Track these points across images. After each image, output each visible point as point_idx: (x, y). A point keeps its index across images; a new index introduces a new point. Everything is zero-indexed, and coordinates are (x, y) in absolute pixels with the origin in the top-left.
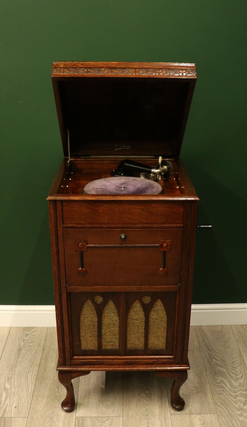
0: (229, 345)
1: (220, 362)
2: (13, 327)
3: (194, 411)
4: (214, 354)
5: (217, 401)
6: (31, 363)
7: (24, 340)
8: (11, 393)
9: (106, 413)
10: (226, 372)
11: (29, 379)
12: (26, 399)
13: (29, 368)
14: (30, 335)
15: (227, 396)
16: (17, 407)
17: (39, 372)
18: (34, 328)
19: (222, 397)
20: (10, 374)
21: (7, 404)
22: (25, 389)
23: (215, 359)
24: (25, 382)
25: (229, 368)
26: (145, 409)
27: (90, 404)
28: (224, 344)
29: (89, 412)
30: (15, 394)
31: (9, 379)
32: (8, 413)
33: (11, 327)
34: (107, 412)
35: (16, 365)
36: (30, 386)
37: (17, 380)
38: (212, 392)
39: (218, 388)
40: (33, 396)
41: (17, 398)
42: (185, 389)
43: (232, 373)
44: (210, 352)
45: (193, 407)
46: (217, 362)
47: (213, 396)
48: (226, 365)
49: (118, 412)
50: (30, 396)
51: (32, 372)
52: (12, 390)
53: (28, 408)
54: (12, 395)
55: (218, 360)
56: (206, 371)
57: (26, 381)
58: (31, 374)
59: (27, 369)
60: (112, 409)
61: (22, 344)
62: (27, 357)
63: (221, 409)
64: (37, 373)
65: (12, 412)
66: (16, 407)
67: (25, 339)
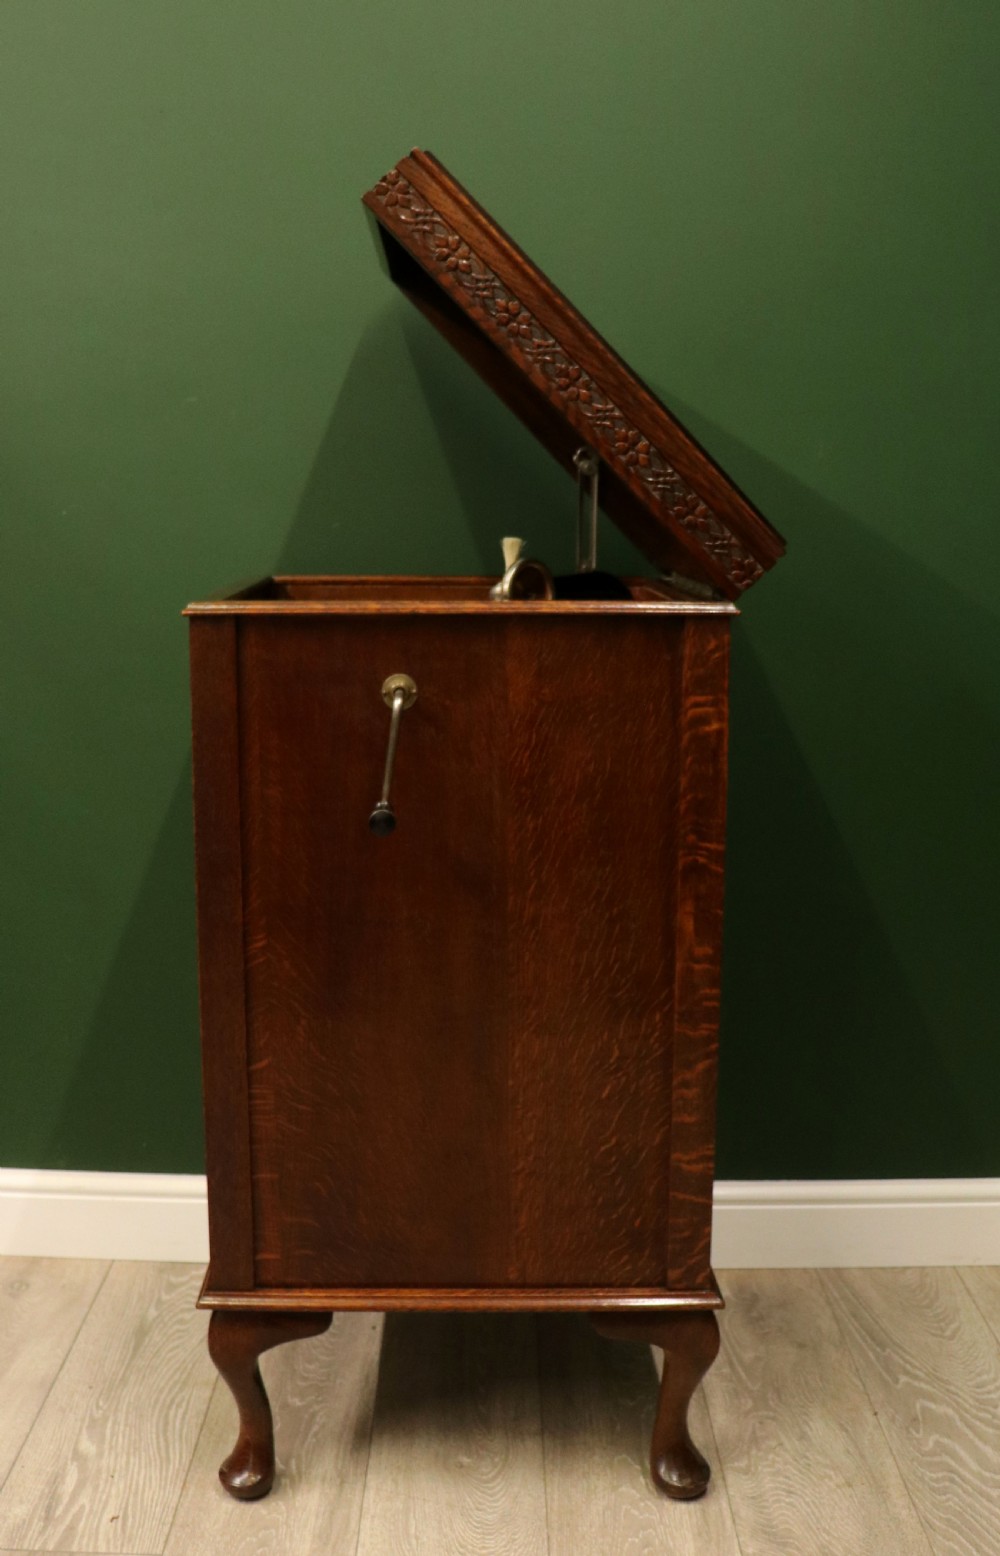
0: (959, 1328)
1: (927, 1383)
2: (120, 1261)
3: (840, 1547)
4: (901, 1357)
5: (929, 1516)
6: (181, 1374)
7: (159, 1302)
8: (99, 1471)
9: (480, 1549)
10: (957, 1417)
11: (174, 1428)
12: (157, 1493)
13: (176, 1390)
14: (183, 1288)
15: (969, 1500)
16: (120, 1520)
17: (212, 1407)
19: (951, 1503)
20: (98, 1407)
21: (83, 1507)
22: (155, 1460)
23: (907, 1373)
24: (158, 1438)
25: (967, 1406)
26: (637, 1540)
27: (414, 1517)
28: (936, 1325)
29: (410, 1544)
30: (116, 1476)
31: (95, 1426)
32: (82, 1536)
33: (113, 1261)
34: (484, 1548)
35: (124, 1381)
36: (174, 1448)
37: (128, 1429)
38: (910, 1486)
39: (931, 1472)
40: (187, 1485)
41: (122, 1486)
42: (795, 1472)
43: (981, 1420)
44: (884, 1350)
45: (836, 1535)
46: (916, 1384)
47: (911, 1498)
48: (954, 1393)
49: (530, 1549)
50: (175, 1484)
51: (184, 1404)
52: (104, 1462)
53: (164, 1524)
54: (104, 1476)
55: (916, 1377)
56: (876, 1414)
57: (161, 1435)
58: (181, 1411)
59: (166, 1390)
60: (504, 1536)
61: (153, 1313)
62: (171, 1354)
63: (951, 1544)
64: (204, 1407)
65: (101, 1537)
66: (117, 1518)
67: (165, 1297)
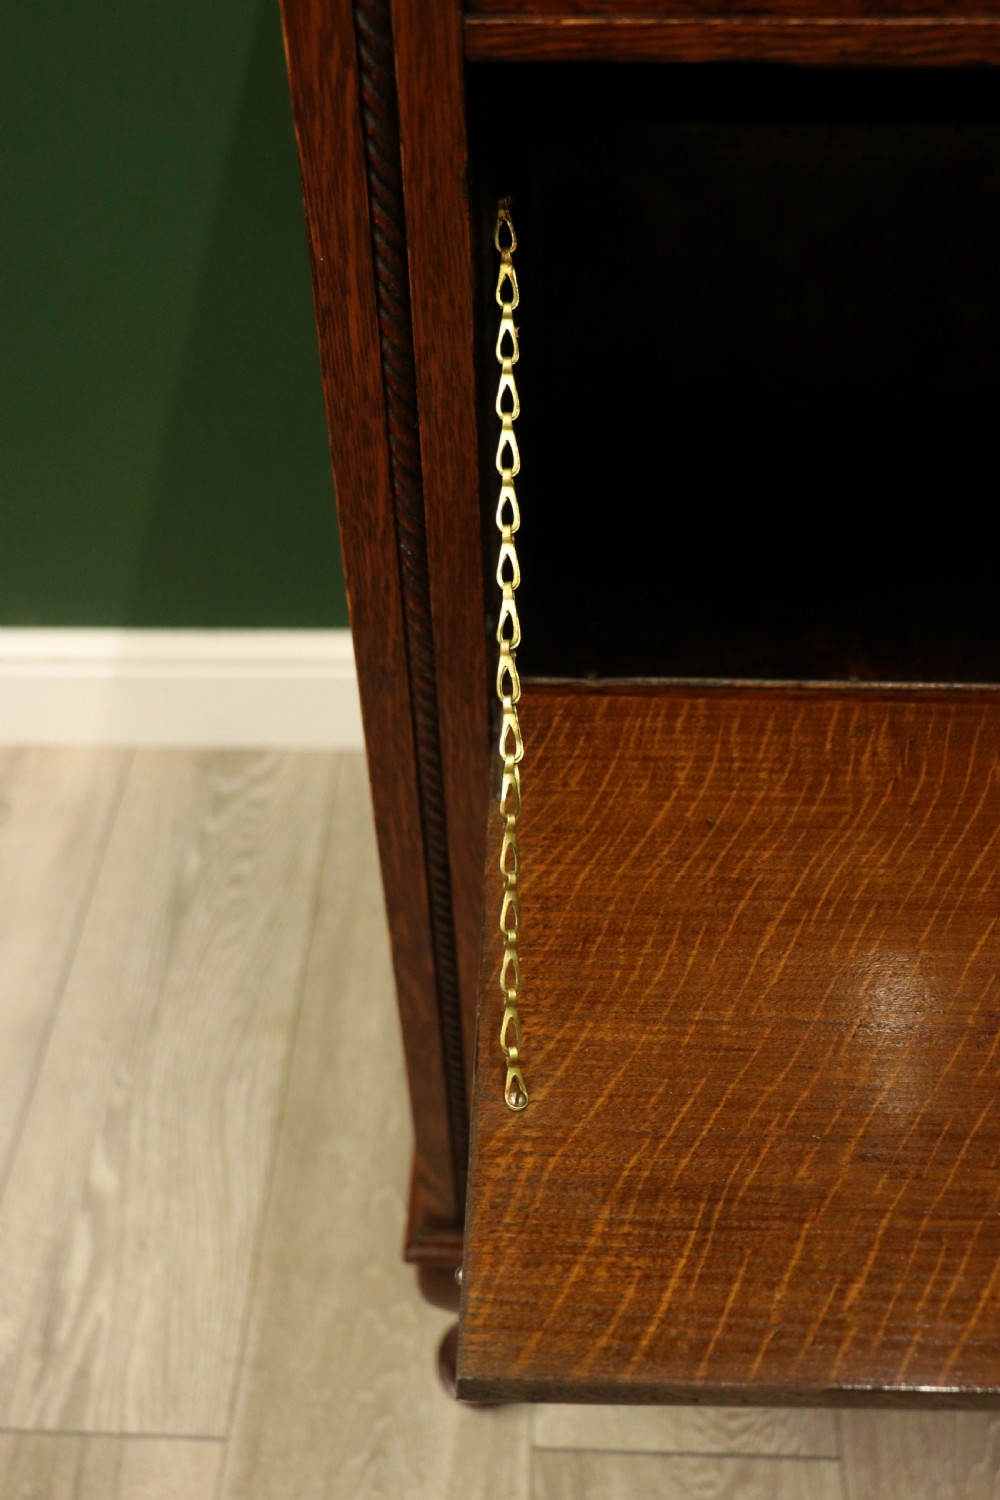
2: (145, 751)
6: (243, 1002)
7: (203, 838)
8: (123, 1235)
13: (235, 1039)
14: (237, 805)
17: (293, 1079)
18: (258, 754)
20: (120, 1084)
21: (100, 1322)
22: (209, 1206)
30: (150, 1244)
31: (114, 1127)
32: (101, 1392)
33: (134, 751)
35: (157, 1018)
36: (238, 1178)
37: (165, 1131)
41: (159, 1271)
51: (248, 1074)
52: (130, 1212)
53: (227, 1359)
54: (131, 1245)
57: (215, 1143)
58: (245, 1089)
59: (219, 1047)
61: (193, 862)
62: (226, 956)
64: (280, 1078)
65: (131, 1393)
67: (211, 827)
